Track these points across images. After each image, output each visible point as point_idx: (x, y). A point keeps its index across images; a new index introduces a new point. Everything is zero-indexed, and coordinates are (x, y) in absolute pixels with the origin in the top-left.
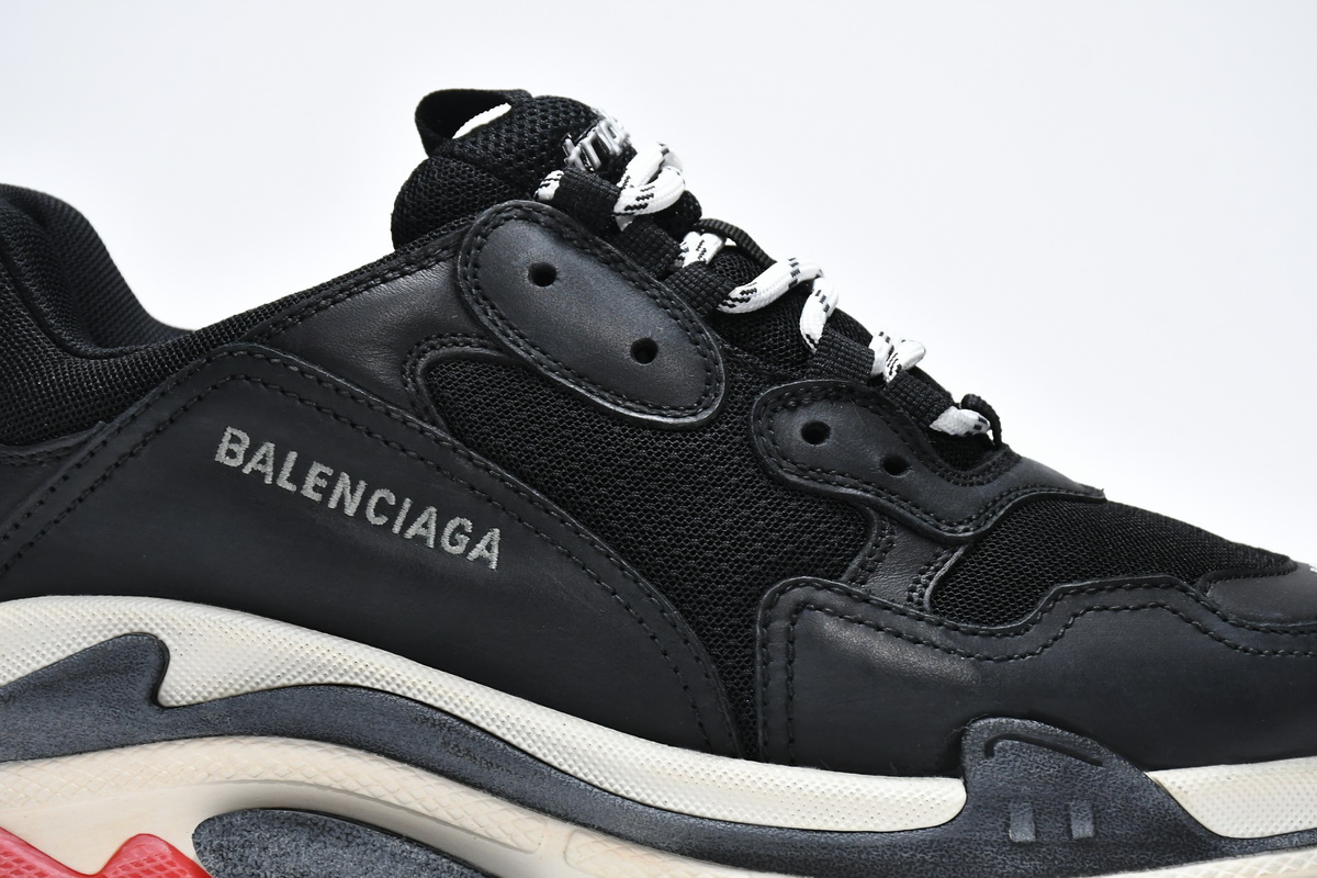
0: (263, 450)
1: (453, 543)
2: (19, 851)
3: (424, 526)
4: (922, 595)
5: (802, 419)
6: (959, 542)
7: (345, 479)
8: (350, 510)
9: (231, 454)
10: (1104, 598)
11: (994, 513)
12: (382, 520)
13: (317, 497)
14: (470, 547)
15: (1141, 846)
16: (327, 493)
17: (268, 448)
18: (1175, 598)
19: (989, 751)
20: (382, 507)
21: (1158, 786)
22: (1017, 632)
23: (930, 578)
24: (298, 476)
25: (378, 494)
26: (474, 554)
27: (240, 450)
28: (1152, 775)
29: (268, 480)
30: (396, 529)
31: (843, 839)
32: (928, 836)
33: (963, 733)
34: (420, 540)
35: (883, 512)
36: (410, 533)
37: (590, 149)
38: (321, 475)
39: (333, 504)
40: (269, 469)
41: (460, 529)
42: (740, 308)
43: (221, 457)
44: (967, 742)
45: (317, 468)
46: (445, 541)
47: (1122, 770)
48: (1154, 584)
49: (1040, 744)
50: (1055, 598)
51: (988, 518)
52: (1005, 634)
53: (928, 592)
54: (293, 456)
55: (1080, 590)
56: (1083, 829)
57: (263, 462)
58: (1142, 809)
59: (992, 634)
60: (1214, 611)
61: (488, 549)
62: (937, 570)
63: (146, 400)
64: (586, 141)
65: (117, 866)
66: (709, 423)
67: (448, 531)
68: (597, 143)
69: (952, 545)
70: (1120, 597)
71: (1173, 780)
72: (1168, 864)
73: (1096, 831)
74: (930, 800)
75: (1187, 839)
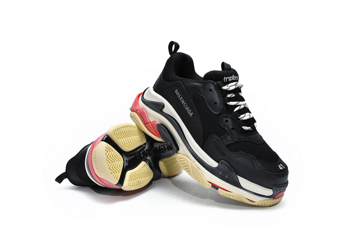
2: (147, 116)
3: (187, 108)
5: (226, 119)
6: (235, 141)
7: (183, 100)
8: (183, 103)
9: (176, 92)
10: (246, 156)
14: (190, 113)
16: (182, 100)
17: (179, 93)
18: (253, 160)
19: (222, 163)
20: (185, 105)
21: (237, 178)
22: (233, 154)
24: (180, 97)
25: (185, 103)
26: (190, 114)
27: (177, 92)
28: (238, 176)
30: (185, 107)
32: (211, 168)
33: (221, 160)
35: (228, 133)
36: (186, 109)
37: (226, 79)
40: (178, 95)
41: (190, 111)
43: (175, 91)
45: (181, 98)
46: (188, 111)
47: (234, 174)
48: (252, 158)
49: (227, 166)
50: (240, 153)
51: (240, 140)
53: (227, 144)
54: (180, 95)
55: (243, 154)
56: (227, 177)
58: (235, 179)
59: (230, 153)
60: (257, 164)
61: (191, 114)
62: (230, 142)
64: (227, 78)
65: (152, 122)
66: (217, 114)
67: (189, 110)
68: (228, 79)
69: (233, 140)
71: (240, 178)
72: (234, 186)
73: (228, 178)
74: (214, 164)
75: (238, 185)
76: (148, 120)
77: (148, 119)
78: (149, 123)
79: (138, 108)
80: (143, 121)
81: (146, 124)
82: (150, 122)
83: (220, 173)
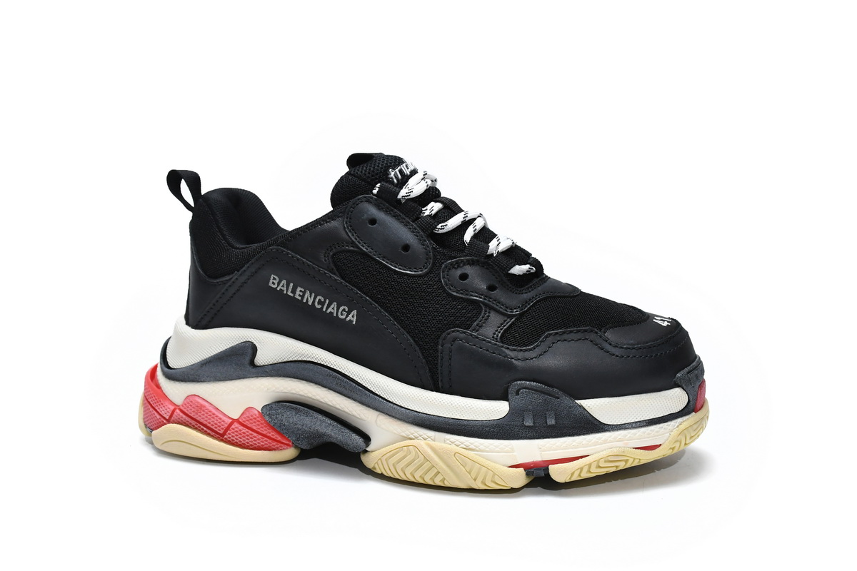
0: (283, 282)
1: (342, 315)
2: (214, 411)
3: (333, 309)
4: (497, 336)
5: (459, 272)
6: (514, 316)
7: (308, 292)
8: (310, 303)
9: (273, 283)
10: (565, 336)
11: (529, 304)
12: (319, 307)
13: (300, 298)
14: (347, 316)
15: (573, 428)
16: (303, 297)
17: (284, 282)
18: (592, 336)
19: (517, 393)
20: (320, 302)
21: (581, 406)
22: (531, 350)
23: (501, 329)
24: (294, 291)
25: (318, 298)
26: (348, 319)
27: (276, 282)
28: (578, 401)
29: (285, 292)
30: (324, 310)
31: (465, 423)
32: (495, 422)
33: (509, 386)
34: (331, 313)
35: (486, 305)
36: (328, 311)
37: (398, 173)
38: (301, 291)
39: (305, 301)
40: (285, 289)
41: (344, 310)
42: (441, 231)
43: (271, 284)
44: (510, 389)
45: (299, 289)
46: (339, 314)
47: (566, 400)
48: (585, 331)
49: (536, 391)
50: (546, 337)
51: (526, 306)
52: (526, 350)
53: (500, 335)
54: (292, 284)
55: (557, 333)
56: (551, 422)
57: (283, 286)
58: (574, 415)
59: (521, 350)
60: (607, 341)
61: (352, 317)
62: (505, 326)
63: (248, 265)
64: (397, 170)
65: (242, 417)
66: (427, 274)
67: (340, 310)
68: (401, 171)
69: (510, 317)
70: (572, 336)
71: (586, 403)
72: (584, 434)
73: (556, 422)
74: (496, 410)
75: (591, 426)
76: (224, 418)
77: (221, 416)
78: (233, 427)
79: (172, 408)
80: (209, 431)
81: (222, 435)
82: (234, 421)
83: (529, 423)
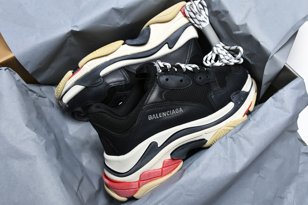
0: (153, 116)
1: (177, 112)
2: (154, 171)
4: (218, 88)
5: (198, 78)
6: (216, 80)
7: (163, 113)
8: (165, 115)
9: (150, 118)
12: (169, 114)
13: (161, 117)
14: (179, 111)
16: (162, 115)
19: (233, 98)
24: (158, 116)
25: (167, 112)
27: (151, 117)
29: (156, 118)
30: (171, 114)
32: (233, 109)
33: (230, 98)
34: (174, 114)
35: (210, 82)
38: (161, 114)
39: (163, 116)
41: (177, 110)
42: (185, 71)
43: (149, 119)
45: (160, 114)
46: (176, 112)
49: (236, 94)
52: (227, 86)
54: (157, 114)
55: (227, 78)
57: (154, 117)
58: (243, 94)
61: (181, 110)
62: (217, 84)
65: (164, 165)
66: (192, 84)
71: (243, 90)
73: (243, 98)
74: (230, 106)
75: (247, 94)
76: (159, 170)
77: (157, 171)
78: (163, 170)
79: (137, 183)
80: (156, 178)
81: (162, 175)
83: (239, 103)
